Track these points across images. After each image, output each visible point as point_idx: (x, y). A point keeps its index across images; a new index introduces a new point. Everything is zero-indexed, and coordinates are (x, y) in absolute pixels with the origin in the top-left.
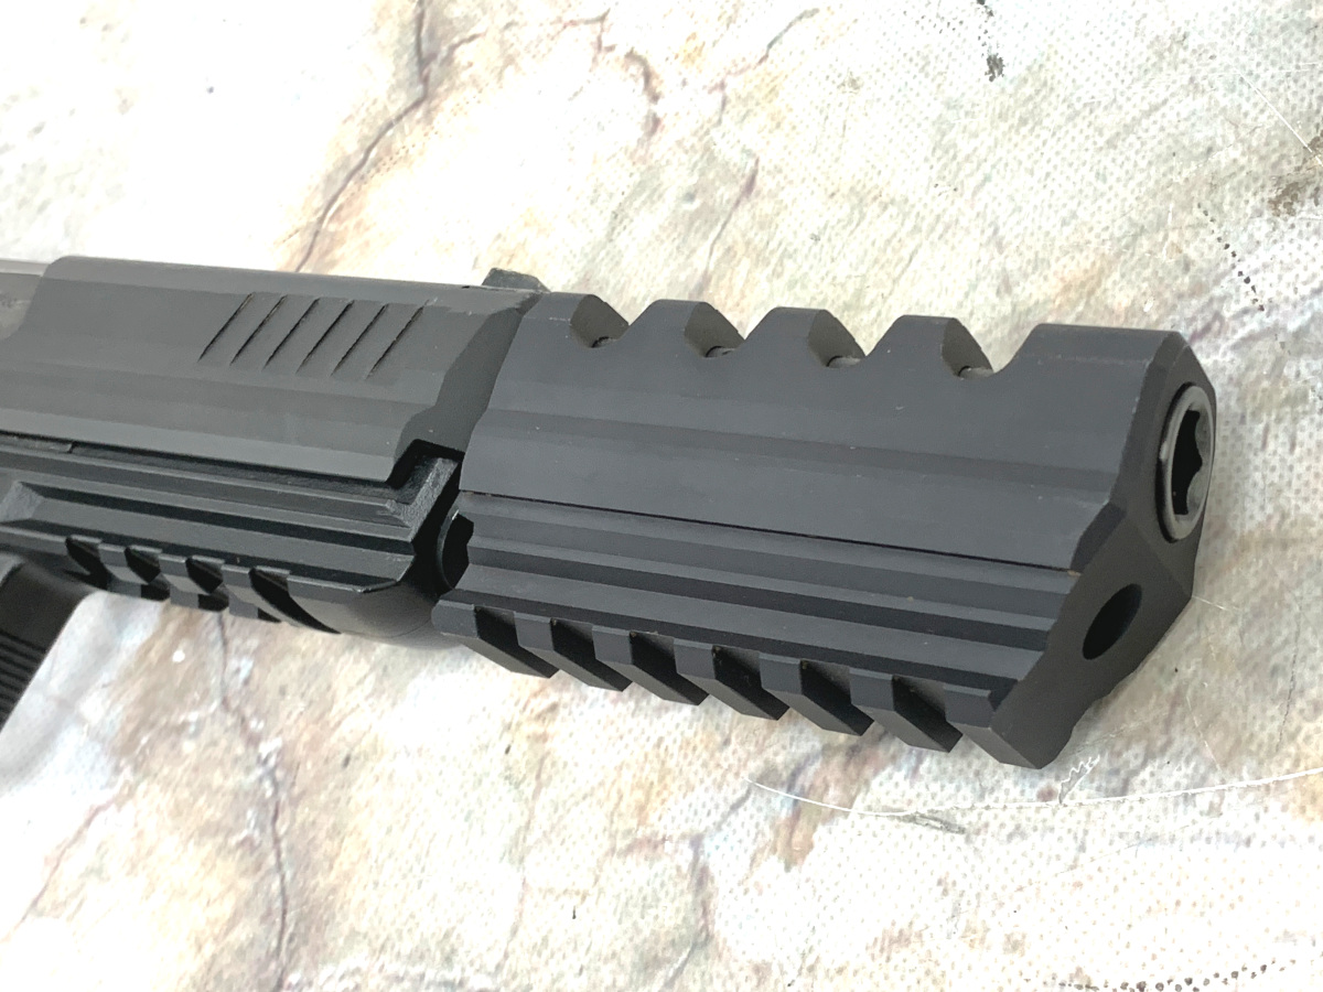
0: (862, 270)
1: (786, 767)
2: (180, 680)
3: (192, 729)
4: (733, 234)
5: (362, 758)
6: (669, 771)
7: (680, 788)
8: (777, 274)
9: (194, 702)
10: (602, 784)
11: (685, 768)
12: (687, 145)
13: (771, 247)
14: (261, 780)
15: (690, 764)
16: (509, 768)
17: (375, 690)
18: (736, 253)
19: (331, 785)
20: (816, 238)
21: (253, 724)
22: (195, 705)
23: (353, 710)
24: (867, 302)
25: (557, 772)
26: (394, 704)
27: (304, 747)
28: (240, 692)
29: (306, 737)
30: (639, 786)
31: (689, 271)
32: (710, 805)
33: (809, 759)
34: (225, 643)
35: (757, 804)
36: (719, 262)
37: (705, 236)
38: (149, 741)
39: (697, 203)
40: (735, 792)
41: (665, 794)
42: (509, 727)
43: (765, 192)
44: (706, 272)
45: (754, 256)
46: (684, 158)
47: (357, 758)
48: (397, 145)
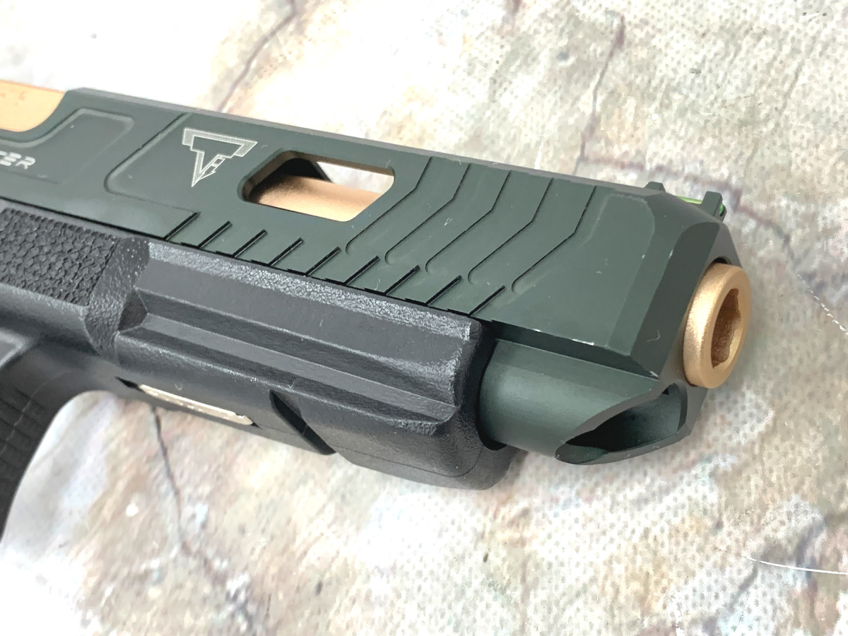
0: (751, 90)
1: (790, 541)
2: (136, 532)
3: (155, 576)
4: (612, 80)
5: (334, 583)
6: (664, 559)
7: (679, 575)
8: (665, 106)
9: (153, 551)
10: (593, 580)
11: (680, 555)
12: (552, 15)
13: (654, 83)
14: (233, 616)
15: (684, 550)
16: (490, 575)
17: (336, 518)
18: (620, 95)
19: (307, 613)
20: (697, 72)
21: (217, 564)
22: (155, 554)
23: (316, 540)
24: (762, 115)
25: (543, 574)
26: (358, 529)
27: (273, 579)
28: (199, 536)
29: (273, 570)
30: (634, 577)
31: (576, 115)
32: (715, 588)
33: (811, 532)
34: (177, 493)
35: (767, 581)
36: (604, 104)
37: (586, 86)
38: (113, 593)
39: (572, 60)
40: (739, 572)
41: (664, 582)
42: (482, 536)
43: (637, 41)
44: (593, 114)
45: (638, 94)
46: (550, 26)
47: (330, 584)
48: (275, 53)
